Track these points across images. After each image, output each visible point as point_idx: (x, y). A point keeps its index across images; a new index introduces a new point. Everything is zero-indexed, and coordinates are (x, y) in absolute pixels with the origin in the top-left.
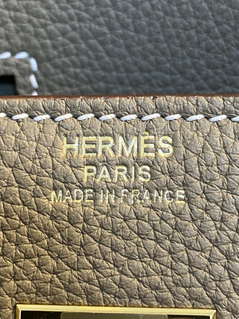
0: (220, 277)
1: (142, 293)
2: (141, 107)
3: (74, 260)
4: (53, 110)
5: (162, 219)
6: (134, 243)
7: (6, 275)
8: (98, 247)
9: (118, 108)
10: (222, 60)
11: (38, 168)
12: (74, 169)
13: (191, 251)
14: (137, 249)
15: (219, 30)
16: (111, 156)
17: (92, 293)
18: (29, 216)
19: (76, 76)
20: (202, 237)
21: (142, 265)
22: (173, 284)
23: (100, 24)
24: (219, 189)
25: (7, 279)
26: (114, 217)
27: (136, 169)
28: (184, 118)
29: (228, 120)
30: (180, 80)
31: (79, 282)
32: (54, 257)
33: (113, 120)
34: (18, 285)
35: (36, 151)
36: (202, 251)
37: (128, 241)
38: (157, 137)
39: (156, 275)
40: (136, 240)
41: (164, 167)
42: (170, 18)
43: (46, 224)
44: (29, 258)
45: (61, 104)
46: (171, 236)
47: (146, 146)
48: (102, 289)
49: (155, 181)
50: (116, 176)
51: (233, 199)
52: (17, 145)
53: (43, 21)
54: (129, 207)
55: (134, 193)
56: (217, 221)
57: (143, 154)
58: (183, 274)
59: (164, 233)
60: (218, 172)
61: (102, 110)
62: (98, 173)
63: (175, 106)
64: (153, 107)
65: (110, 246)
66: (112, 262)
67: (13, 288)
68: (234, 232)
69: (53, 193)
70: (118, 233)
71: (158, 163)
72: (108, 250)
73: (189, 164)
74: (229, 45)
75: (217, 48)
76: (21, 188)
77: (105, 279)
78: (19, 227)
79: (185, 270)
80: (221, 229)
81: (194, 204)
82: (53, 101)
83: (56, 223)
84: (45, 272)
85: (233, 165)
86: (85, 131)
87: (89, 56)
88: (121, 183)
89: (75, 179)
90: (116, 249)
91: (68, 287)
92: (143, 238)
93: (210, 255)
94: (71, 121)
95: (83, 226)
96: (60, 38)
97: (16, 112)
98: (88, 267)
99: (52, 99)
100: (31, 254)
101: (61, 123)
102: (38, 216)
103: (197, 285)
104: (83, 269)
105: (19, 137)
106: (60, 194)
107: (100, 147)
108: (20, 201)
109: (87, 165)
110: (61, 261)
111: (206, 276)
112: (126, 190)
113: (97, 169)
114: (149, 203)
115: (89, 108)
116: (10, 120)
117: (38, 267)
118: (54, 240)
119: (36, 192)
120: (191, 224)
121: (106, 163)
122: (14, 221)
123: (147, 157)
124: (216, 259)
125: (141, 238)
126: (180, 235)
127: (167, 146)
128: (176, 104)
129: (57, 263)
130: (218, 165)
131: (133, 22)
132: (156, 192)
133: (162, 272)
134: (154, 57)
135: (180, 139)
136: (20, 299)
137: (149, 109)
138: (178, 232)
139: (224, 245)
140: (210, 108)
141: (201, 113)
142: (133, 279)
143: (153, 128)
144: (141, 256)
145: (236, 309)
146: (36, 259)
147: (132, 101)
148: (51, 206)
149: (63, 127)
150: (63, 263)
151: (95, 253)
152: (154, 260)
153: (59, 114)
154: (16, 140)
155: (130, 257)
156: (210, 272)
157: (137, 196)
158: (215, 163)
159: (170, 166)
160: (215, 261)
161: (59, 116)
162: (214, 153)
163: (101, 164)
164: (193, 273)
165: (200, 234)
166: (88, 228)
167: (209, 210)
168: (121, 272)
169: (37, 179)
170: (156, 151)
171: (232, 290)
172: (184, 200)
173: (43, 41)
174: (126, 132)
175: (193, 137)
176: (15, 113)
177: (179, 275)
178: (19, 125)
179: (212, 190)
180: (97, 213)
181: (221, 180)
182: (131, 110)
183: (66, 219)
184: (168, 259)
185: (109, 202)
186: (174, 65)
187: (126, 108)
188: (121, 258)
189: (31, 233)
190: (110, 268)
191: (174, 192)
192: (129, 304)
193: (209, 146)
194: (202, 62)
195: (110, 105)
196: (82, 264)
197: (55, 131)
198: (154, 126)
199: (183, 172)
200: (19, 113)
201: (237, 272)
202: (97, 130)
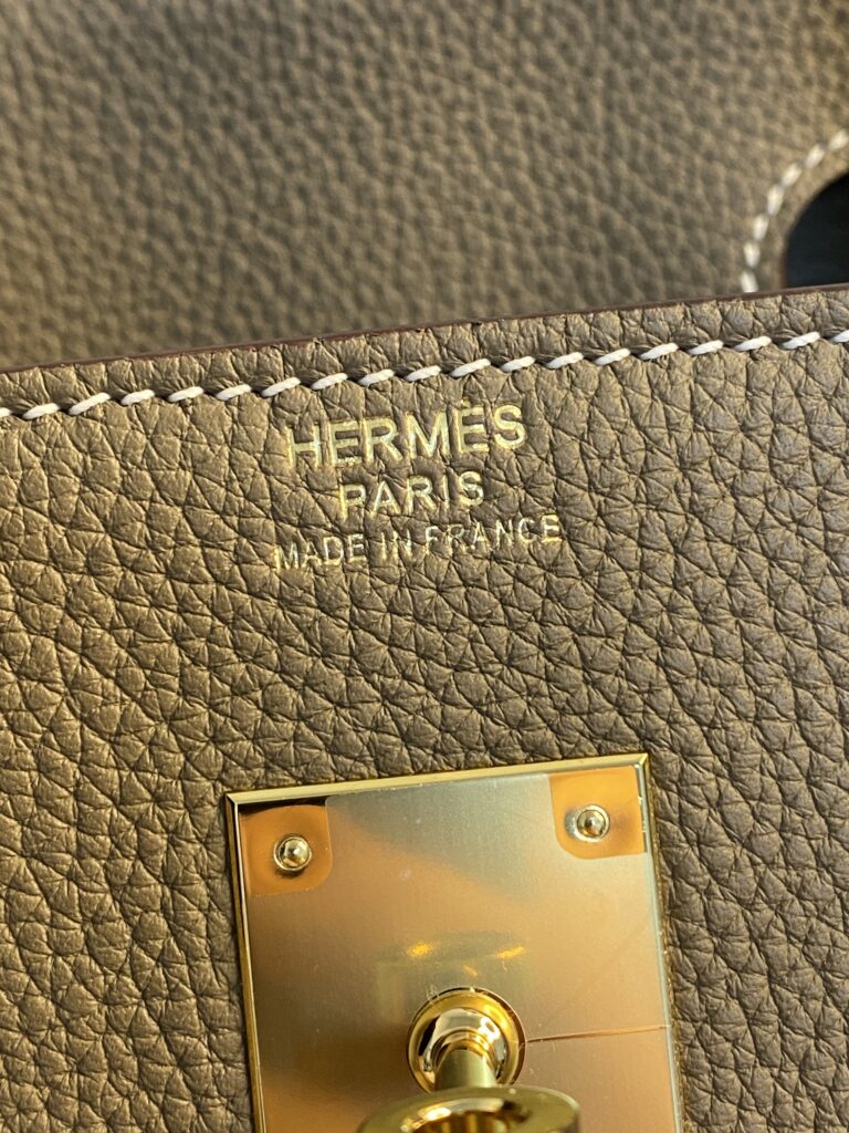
0: (651, 685)
1: (491, 737)
2: (448, 349)
3: (340, 686)
4: (257, 373)
5: (517, 578)
6: (463, 635)
7: (196, 735)
8: (387, 655)
9: (398, 354)
11: (238, 501)
12: (317, 495)
13: (586, 640)
14: (472, 648)
16: (394, 460)
17: (387, 751)
18: (233, 604)
20: (604, 606)
21: (486, 679)
22: (553, 711)
24: (628, 502)
25: (198, 743)
26: (416, 586)
27: (451, 483)
28: (541, 362)
29: (634, 359)
31: (357, 731)
32: (296, 684)
33: (389, 383)
34: (225, 754)
35: (231, 464)
36: (608, 635)
37: (451, 634)
38: (489, 410)
39: (516, 697)
40: (466, 629)
41: (510, 469)
43: (271, 619)
44: (241, 694)
45: (275, 359)
47: (467, 430)
48: (406, 739)
49: (495, 501)
50: (411, 501)
51: (662, 521)
52: (189, 457)
55: (453, 533)
56: (632, 570)
57: (461, 448)
58: (573, 687)
59: (524, 607)
60: (626, 469)
61: (364, 364)
62: (369, 498)
63: (522, 339)
64: (473, 345)
65: (413, 648)
66: (422, 680)
67: (213, 761)
68: (669, 590)
69: (278, 552)
70: (429, 620)
71: (497, 463)
72: (411, 658)
73: (562, 458)
76: (208, 546)
77: (411, 718)
78: (213, 629)
79: (577, 678)
80: (642, 585)
81: (582, 540)
82: (255, 354)
83: (291, 614)
84: (280, 717)
85: (655, 450)
88: (422, 515)
89: (322, 515)
90: (428, 653)
91: (333, 744)
92: (483, 624)
93: (624, 642)
94: (299, 394)
97: (178, 385)
98: (370, 696)
99: (252, 349)
100: (247, 685)
101: (276, 399)
102: (252, 603)
103: (604, 707)
104: (363, 702)
105: (190, 439)
106: (293, 552)
107: (369, 442)
108: (209, 576)
109: (344, 484)
110: (312, 692)
111: (620, 686)
112: (435, 528)
113: (367, 491)
114: (486, 548)
115: (336, 361)
116: (163, 403)
117: (264, 710)
118: (292, 649)
119: (241, 552)
120: (579, 583)
121: (385, 476)
122: (199, 617)
123: (473, 454)
124: (638, 648)
125: (477, 624)
126: (560, 609)
127: (511, 426)
128: (523, 335)
129: (304, 696)
130: (623, 453)
132: (499, 525)
133: (529, 688)
135: (538, 410)
136: (233, 781)
137: (466, 353)
138: (553, 602)
139: (652, 616)
140: (596, 337)
141: (576, 350)
142: (469, 711)
143: (480, 391)
144: (481, 660)
145: (688, 745)
146: (258, 694)
147: (426, 338)
148: (277, 579)
149: (283, 408)
150: (317, 695)
151: (383, 667)
152: (509, 665)
153: (272, 380)
154: (183, 446)
155: (459, 667)
156: (628, 678)
157: (460, 537)
158: (618, 451)
159: (523, 468)
160: (636, 652)
161: (271, 384)
162: (613, 428)
163: (374, 478)
164: (595, 684)
165: (601, 602)
166: (361, 615)
167: (614, 549)
168: (444, 701)
169: (239, 523)
170: (490, 439)
171: (677, 708)
172: (560, 534)
174: (422, 406)
175: (566, 400)
176: (176, 389)
177: (564, 690)
178: (186, 412)
179: (616, 507)
180: (379, 582)
181: (632, 485)
182: (428, 356)
183: (314, 602)
184: (538, 662)
185: (401, 558)
187: (415, 351)
188: (440, 671)
189: (242, 640)
190: (419, 695)
191: (538, 522)
192: (466, 764)
193: (602, 417)
195: (381, 350)
196: (358, 692)
197: (266, 418)
198: (481, 387)
199: (551, 477)
200: (182, 388)
201: (682, 669)
202: (357, 407)
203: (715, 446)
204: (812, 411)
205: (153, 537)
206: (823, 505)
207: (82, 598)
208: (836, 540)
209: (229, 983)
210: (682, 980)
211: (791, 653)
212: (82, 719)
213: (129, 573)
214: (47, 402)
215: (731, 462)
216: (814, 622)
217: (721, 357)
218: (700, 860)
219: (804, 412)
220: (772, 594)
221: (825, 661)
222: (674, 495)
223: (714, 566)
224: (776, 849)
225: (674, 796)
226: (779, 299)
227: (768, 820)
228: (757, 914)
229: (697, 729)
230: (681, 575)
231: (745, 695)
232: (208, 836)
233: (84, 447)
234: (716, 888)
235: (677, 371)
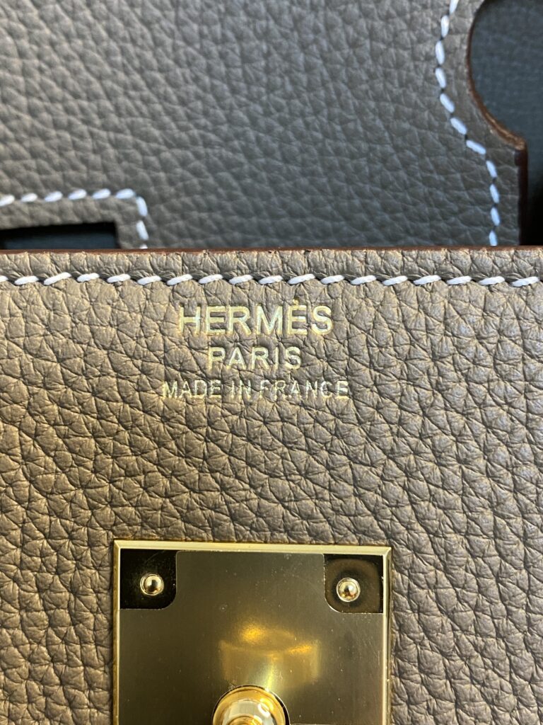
0: (398, 502)
1: (288, 523)
2: (288, 266)
3: (194, 478)
4: (165, 270)
5: (316, 420)
6: (278, 454)
7: (99, 499)
8: (227, 461)
9: (255, 266)
10: (404, 200)
11: (143, 350)
12: (194, 351)
13: (357, 466)
14: (282, 463)
15: (399, 158)
16: (245, 334)
17: (220, 524)
18: (132, 417)
19: (201, 223)
20: (372, 445)
21: (289, 485)
22: (331, 512)
23: (234, 151)
24: (393, 377)
25: (100, 505)
26: (250, 418)
27: (280, 352)
28: (348, 280)
29: (409, 283)
30: (345, 228)
31: (202, 509)
32: (166, 473)
33: (248, 283)
34: (116, 514)
35: (141, 326)
36: (372, 465)
37: (269, 452)
38: (310, 307)
39: (308, 499)
40: (280, 450)
41: (319, 348)
42: (331, 141)
43: (156, 429)
44: (131, 476)
45: (176, 260)
46: (329, 445)
47: (295, 319)
48: (234, 518)
49: (307, 368)
50: (253, 362)
51: (416, 393)
52: (115, 318)
53: (154, 145)
54: (271, 405)
55: (278, 386)
56: (393, 424)
57: (290, 331)
58: (347, 497)
59: (319, 440)
60: (395, 356)
61: (233, 270)
62: (227, 358)
63: (335, 263)
64: (304, 265)
65: (244, 459)
66: (247, 481)
67: (109, 518)
68: (416, 440)
69: (165, 385)
70: (256, 441)
71: (311, 343)
72: (242, 465)
73: (354, 344)
74: (413, 179)
75: (396, 184)
76: (121, 378)
77: (237, 504)
78: (118, 432)
79: (349, 492)
80: (398, 434)
81: (362, 400)
82: (165, 257)
83: (168, 427)
84: (154, 494)
85: (416, 346)
86: (209, 298)
87: (218, 196)
88: (259, 371)
89: (196, 365)
90: (253, 463)
91: (186, 516)
92: (291, 448)
93: (383, 471)
94: (190, 285)
95: (207, 431)
96: (179, 170)
97: (114, 271)
98: (213, 487)
99: (164, 253)
100: (135, 470)
101: (175, 287)
102: (144, 418)
103: (365, 513)
104: (208, 491)
105: (117, 307)
106: (175, 387)
107: (231, 321)
108: (119, 397)
109: (212, 346)
110: (176, 480)
111: (377, 500)
112: (267, 381)
113: (226, 352)
114: (299, 398)
115: (216, 266)
116: (104, 282)
117: (144, 489)
118: (167, 451)
119: (142, 384)
120: (356, 428)
121: (239, 344)
122: (110, 423)
123: (296, 335)
124: (392, 476)
125: (288, 448)
126: (342, 444)
127: (324, 319)
128: (337, 261)
129: (171, 482)
130: (394, 345)
131: (280, 147)
132: (308, 384)
133: (316, 494)
134: (309, 197)
135: (342, 310)
136: (120, 532)
137: (299, 269)
138: (339, 438)
139: (403, 456)
140: (385, 267)
141: (371, 274)
142: (276, 504)
143: (305, 295)
144: (287, 472)
145: (418, 546)
146: (141, 478)
147: (275, 257)
148: (162, 404)
149: (179, 293)
150: (179, 483)
151: (223, 469)
152: (306, 478)
153: (173, 274)
154: (112, 312)
155: (272, 475)
156: (383, 496)
157: (282, 389)
158: (391, 343)
159: (327, 347)
160: (391, 479)
161: (173, 277)
162: (389, 328)
163: (231, 345)
164: (360, 496)
165: (369, 442)
166: (213, 433)
167: (382, 408)
168: (260, 495)
169: (142, 365)
170: (308, 326)
171: (414, 520)
172: (348, 395)
173: (155, 174)
174: (267, 300)
175: (360, 306)
176: (112, 274)
177: (340, 498)
178: (117, 290)
179: (386, 380)
180: (226, 412)
181: (398, 367)
182: (274, 269)
183: (184, 421)
184: (324, 477)
185: (243, 398)
186: (337, 208)
187: (267, 266)
188: (260, 476)
189: (135, 441)
190: (244, 490)
191: (334, 384)
192: (271, 540)
193: (383, 320)
194: (376, 204)
195: (245, 262)
196: (205, 483)
197: (167, 299)
198: (306, 292)
199: (346, 356)
200: (116, 274)
201: (420, 494)
202: (226, 298)
203: (457, 347)
204: (526, 331)
205: (86, 369)
206: (528, 395)
207: (38, 403)
208: (533, 420)
209: (104, 661)
210: (398, 699)
211: (495, 492)
212: (31, 482)
213: (69, 390)
214: (30, 275)
215: (467, 359)
216: (513, 474)
217: (468, 288)
218: (419, 623)
219: (521, 330)
220: (486, 451)
221: (517, 500)
222: (426, 377)
223: (448, 427)
224: (469, 622)
225: (406, 578)
226: (512, 252)
227: (466, 602)
228: (452, 662)
229: (426, 535)
230: (425, 431)
231: (460, 517)
232: (100, 566)
233: (50, 306)
234: (427, 642)
235: (437, 294)
